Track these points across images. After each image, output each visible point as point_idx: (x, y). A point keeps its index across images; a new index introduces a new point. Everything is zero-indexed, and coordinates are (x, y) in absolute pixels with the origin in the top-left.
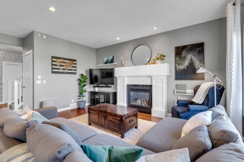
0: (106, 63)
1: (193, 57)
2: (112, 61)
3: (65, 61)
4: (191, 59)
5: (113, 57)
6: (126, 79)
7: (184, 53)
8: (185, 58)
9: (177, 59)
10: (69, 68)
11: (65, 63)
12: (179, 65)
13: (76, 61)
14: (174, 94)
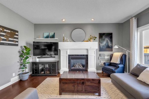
0: (47, 37)
1: (108, 40)
2: (53, 37)
3: (5, 30)
4: (107, 40)
5: (54, 33)
6: (68, 51)
7: (104, 37)
8: (104, 40)
9: (100, 40)
10: (10, 39)
11: (5, 32)
12: (101, 43)
13: (17, 32)
14: (99, 59)
